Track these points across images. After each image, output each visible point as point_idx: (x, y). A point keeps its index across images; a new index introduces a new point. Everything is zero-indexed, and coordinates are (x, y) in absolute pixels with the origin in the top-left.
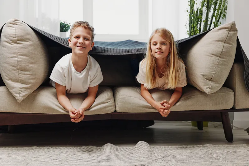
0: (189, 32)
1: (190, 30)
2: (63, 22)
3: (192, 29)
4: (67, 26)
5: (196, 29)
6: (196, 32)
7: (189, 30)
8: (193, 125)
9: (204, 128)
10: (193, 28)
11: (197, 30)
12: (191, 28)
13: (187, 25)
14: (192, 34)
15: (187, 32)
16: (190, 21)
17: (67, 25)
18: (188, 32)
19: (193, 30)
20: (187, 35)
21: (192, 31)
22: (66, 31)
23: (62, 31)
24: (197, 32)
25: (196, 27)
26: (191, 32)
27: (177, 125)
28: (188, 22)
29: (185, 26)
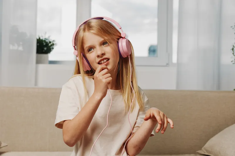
17: (50, 42)
29: (232, 50)
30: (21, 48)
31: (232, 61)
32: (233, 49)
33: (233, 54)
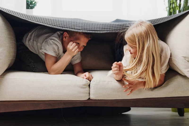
0: (168, 9)
1: (169, 6)
4: (34, 3)
5: (175, 6)
6: (175, 8)
7: (167, 6)
8: (173, 111)
9: (185, 114)
10: (173, 4)
11: (177, 6)
12: (171, 4)
14: (171, 11)
17: (34, 1)
18: (166, 8)
20: (166, 11)
21: (171, 7)
22: (32, 8)
23: (28, 8)
24: (177, 8)
25: (175, 3)
26: (170, 9)
27: (154, 111)
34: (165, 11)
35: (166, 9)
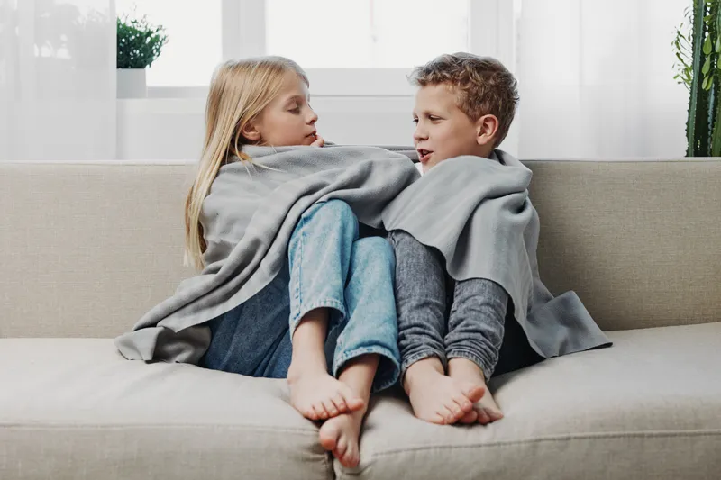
0: (691, 74)
1: (698, 64)
2: (129, 25)
3: (708, 60)
4: (148, 39)
7: (690, 64)
10: (712, 59)
12: (703, 57)
13: (681, 39)
14: (704, 87)
15: (680, 72)
16: (696, 23)
17: (149, 33)
18: (686, 70)
19: (712, 65)
20: (682, 84)
21: (706, 69)
22: (140, 63)
23: (126, 66)
26: (701, 77)
28: (688, 30)
29: (675, 46)
30: (63, 53)
31: (675, 77)
32: (677, 42)
33: (678, 54)
34: (679, 83)
35: (685, 77)
